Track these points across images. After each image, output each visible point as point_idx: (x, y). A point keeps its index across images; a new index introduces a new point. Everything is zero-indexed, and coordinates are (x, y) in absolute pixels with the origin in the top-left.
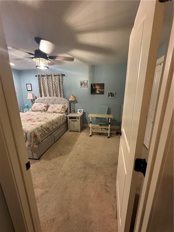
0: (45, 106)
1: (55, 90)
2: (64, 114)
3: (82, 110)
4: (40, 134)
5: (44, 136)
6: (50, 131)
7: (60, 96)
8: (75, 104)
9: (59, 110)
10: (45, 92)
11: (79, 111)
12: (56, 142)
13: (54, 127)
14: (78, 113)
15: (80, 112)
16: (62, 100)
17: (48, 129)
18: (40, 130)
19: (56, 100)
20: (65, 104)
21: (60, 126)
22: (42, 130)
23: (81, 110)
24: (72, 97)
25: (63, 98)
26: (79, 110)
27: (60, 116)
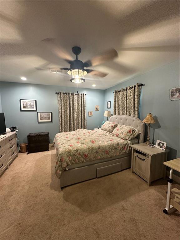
0: (112, 126)
1: (128, 107)
2: (129, 142)
3: (165, 144)
4: (70, 159)
5: (76, 163)
6: (88, 160)
7: (133, 116)
8: (156, 130)
9: (123, 134)
10: (119, 109)
11: (159, 144)
12: (99, 178)
13: (99, 157)
14: (156, 146)
15: (161, 147)
16: (134, 121)
17: (86, 156)
18: (71, 154)
19: (127, 120)
20: (137, 126)
21: (111, 157)
22: (74, 155)
23: (163, 144)
24: (148, 116)
25: (136, 118)
26: (158, 141)
27: (118, 144)
